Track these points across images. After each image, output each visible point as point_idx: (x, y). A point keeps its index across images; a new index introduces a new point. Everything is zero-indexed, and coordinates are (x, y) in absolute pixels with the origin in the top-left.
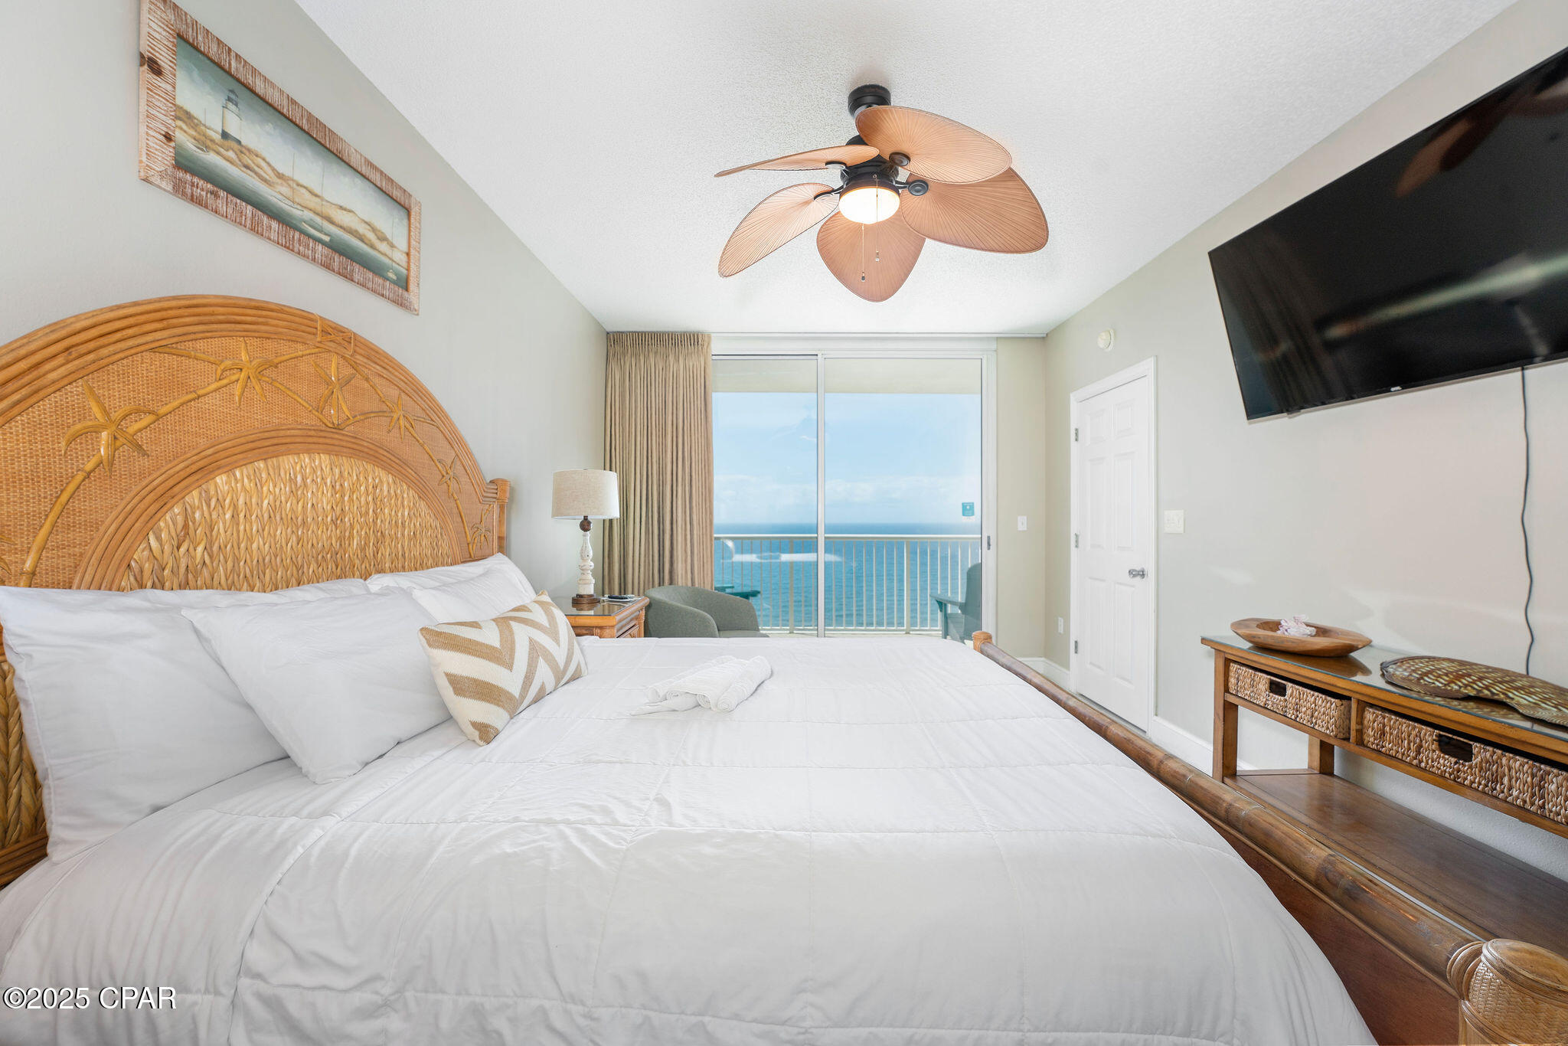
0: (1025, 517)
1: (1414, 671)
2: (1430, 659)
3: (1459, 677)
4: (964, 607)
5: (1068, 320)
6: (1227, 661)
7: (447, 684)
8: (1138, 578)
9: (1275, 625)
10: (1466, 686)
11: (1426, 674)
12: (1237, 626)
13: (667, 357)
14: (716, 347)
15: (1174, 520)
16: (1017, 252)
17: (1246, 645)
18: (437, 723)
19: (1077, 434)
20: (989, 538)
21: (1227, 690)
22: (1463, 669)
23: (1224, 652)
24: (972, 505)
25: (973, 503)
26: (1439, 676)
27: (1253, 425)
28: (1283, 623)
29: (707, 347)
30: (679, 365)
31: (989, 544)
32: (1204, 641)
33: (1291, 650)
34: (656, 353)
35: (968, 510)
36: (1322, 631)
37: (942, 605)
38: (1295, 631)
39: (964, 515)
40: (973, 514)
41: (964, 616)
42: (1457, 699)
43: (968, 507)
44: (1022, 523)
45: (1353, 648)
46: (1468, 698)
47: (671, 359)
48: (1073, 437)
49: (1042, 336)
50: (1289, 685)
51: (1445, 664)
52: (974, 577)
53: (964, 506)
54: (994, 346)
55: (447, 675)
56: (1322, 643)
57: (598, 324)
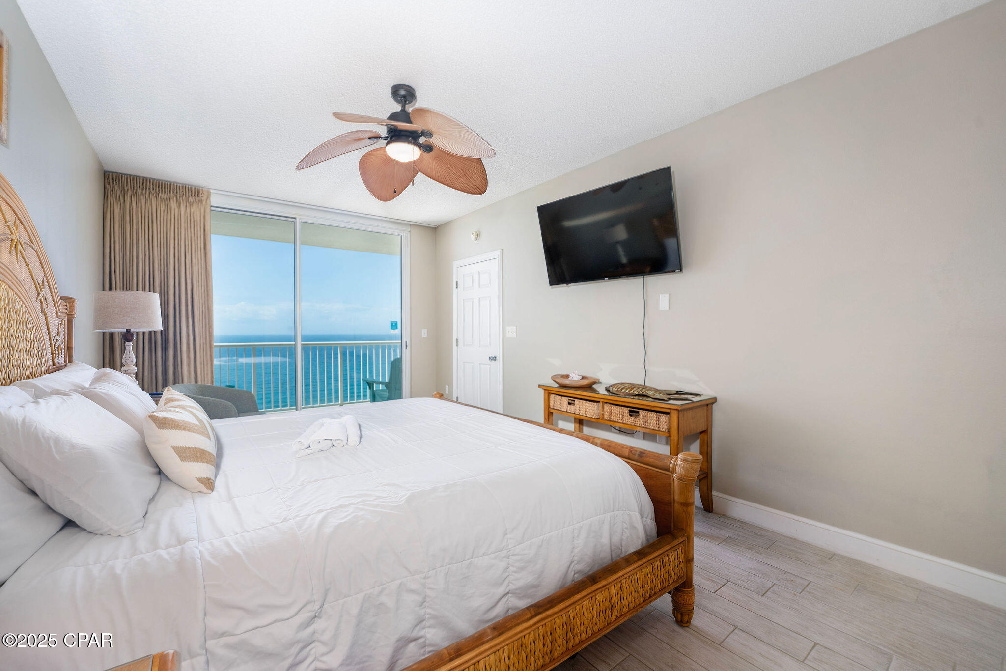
0: (426, 330)
1: (619, 388)
2: (622, 383)
3: (632, 388)
4: (387, 385)
5: (450, 221)
6: (548, 392)
7: (175, 454)
8: (493, 361)
9: (567, 376)
10: (635, 391)
11: (623, 389)
12: (554, 378)
13: (169, 201)
14: (215, 200)
15: (511, 331)
16: (469, 193)
17: (557, 385)
18: (158, 485)
19: (457, 284)
20: (406, 342)
21: (549, 407)
22: (632, 386)
23: (548, 390)
24: (396, 323)
25: (397, 322)
26: (627, 389)
27: (555, 289)
28: (571, 375)
29: (207, 200)
30: (180, 210)
31: (406, 346)
32: (540, 386)
33: (575, 386)
34: (157, 197)
35: (394, 325)
36: (583, 378)
37: (370, 385)
38: (575, 378)
39: (391, 329)
40: (397, 328)
41: (387, 390)
42: (633, 396)
43: (394, 324)
44: (424, 334)
45: (595, 383)
46: (636, 395)
47: (173, 204)
48: (455, 285)
49: (435, 227)
50: (576, 400)
51: (627, 385)
52: (396, 366)
53: (392, 323)
54: (409, 229)
55: (173, 447)
56: (585, 382)
57: (100, 164)
